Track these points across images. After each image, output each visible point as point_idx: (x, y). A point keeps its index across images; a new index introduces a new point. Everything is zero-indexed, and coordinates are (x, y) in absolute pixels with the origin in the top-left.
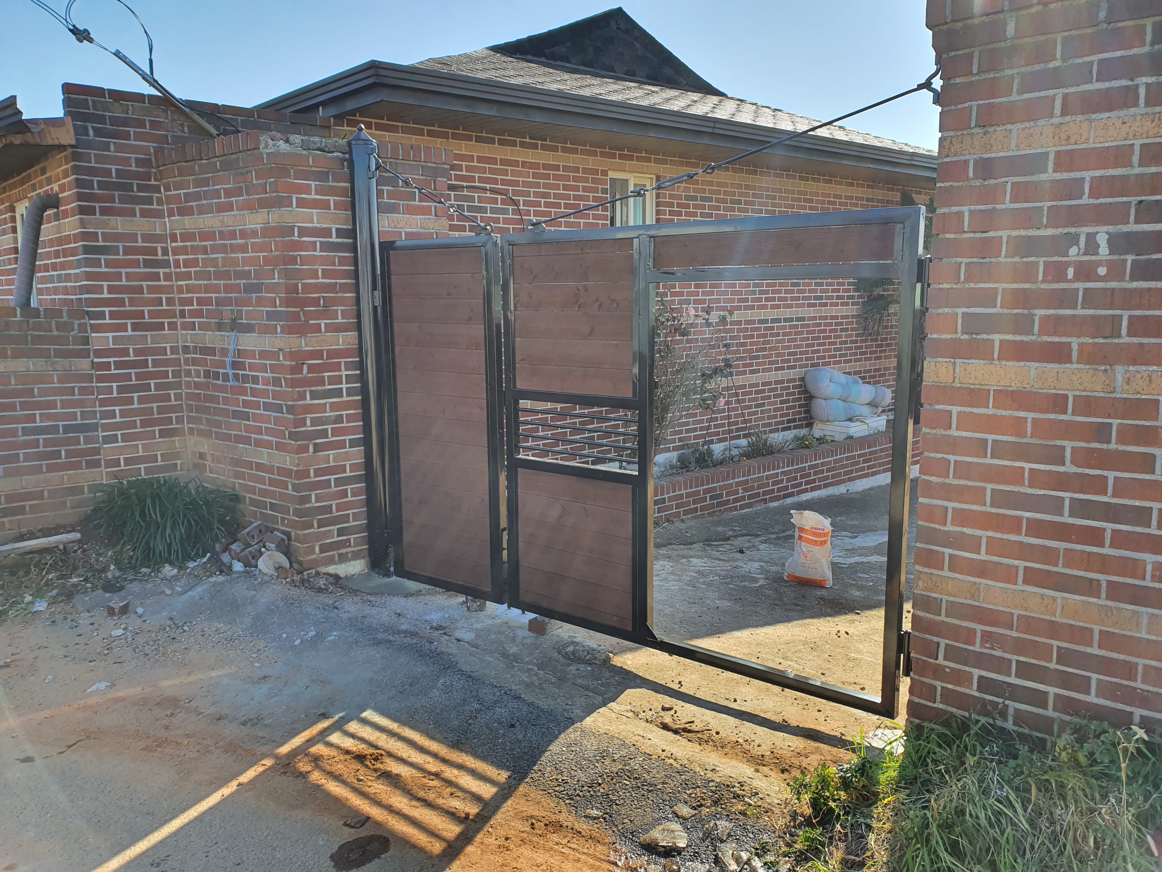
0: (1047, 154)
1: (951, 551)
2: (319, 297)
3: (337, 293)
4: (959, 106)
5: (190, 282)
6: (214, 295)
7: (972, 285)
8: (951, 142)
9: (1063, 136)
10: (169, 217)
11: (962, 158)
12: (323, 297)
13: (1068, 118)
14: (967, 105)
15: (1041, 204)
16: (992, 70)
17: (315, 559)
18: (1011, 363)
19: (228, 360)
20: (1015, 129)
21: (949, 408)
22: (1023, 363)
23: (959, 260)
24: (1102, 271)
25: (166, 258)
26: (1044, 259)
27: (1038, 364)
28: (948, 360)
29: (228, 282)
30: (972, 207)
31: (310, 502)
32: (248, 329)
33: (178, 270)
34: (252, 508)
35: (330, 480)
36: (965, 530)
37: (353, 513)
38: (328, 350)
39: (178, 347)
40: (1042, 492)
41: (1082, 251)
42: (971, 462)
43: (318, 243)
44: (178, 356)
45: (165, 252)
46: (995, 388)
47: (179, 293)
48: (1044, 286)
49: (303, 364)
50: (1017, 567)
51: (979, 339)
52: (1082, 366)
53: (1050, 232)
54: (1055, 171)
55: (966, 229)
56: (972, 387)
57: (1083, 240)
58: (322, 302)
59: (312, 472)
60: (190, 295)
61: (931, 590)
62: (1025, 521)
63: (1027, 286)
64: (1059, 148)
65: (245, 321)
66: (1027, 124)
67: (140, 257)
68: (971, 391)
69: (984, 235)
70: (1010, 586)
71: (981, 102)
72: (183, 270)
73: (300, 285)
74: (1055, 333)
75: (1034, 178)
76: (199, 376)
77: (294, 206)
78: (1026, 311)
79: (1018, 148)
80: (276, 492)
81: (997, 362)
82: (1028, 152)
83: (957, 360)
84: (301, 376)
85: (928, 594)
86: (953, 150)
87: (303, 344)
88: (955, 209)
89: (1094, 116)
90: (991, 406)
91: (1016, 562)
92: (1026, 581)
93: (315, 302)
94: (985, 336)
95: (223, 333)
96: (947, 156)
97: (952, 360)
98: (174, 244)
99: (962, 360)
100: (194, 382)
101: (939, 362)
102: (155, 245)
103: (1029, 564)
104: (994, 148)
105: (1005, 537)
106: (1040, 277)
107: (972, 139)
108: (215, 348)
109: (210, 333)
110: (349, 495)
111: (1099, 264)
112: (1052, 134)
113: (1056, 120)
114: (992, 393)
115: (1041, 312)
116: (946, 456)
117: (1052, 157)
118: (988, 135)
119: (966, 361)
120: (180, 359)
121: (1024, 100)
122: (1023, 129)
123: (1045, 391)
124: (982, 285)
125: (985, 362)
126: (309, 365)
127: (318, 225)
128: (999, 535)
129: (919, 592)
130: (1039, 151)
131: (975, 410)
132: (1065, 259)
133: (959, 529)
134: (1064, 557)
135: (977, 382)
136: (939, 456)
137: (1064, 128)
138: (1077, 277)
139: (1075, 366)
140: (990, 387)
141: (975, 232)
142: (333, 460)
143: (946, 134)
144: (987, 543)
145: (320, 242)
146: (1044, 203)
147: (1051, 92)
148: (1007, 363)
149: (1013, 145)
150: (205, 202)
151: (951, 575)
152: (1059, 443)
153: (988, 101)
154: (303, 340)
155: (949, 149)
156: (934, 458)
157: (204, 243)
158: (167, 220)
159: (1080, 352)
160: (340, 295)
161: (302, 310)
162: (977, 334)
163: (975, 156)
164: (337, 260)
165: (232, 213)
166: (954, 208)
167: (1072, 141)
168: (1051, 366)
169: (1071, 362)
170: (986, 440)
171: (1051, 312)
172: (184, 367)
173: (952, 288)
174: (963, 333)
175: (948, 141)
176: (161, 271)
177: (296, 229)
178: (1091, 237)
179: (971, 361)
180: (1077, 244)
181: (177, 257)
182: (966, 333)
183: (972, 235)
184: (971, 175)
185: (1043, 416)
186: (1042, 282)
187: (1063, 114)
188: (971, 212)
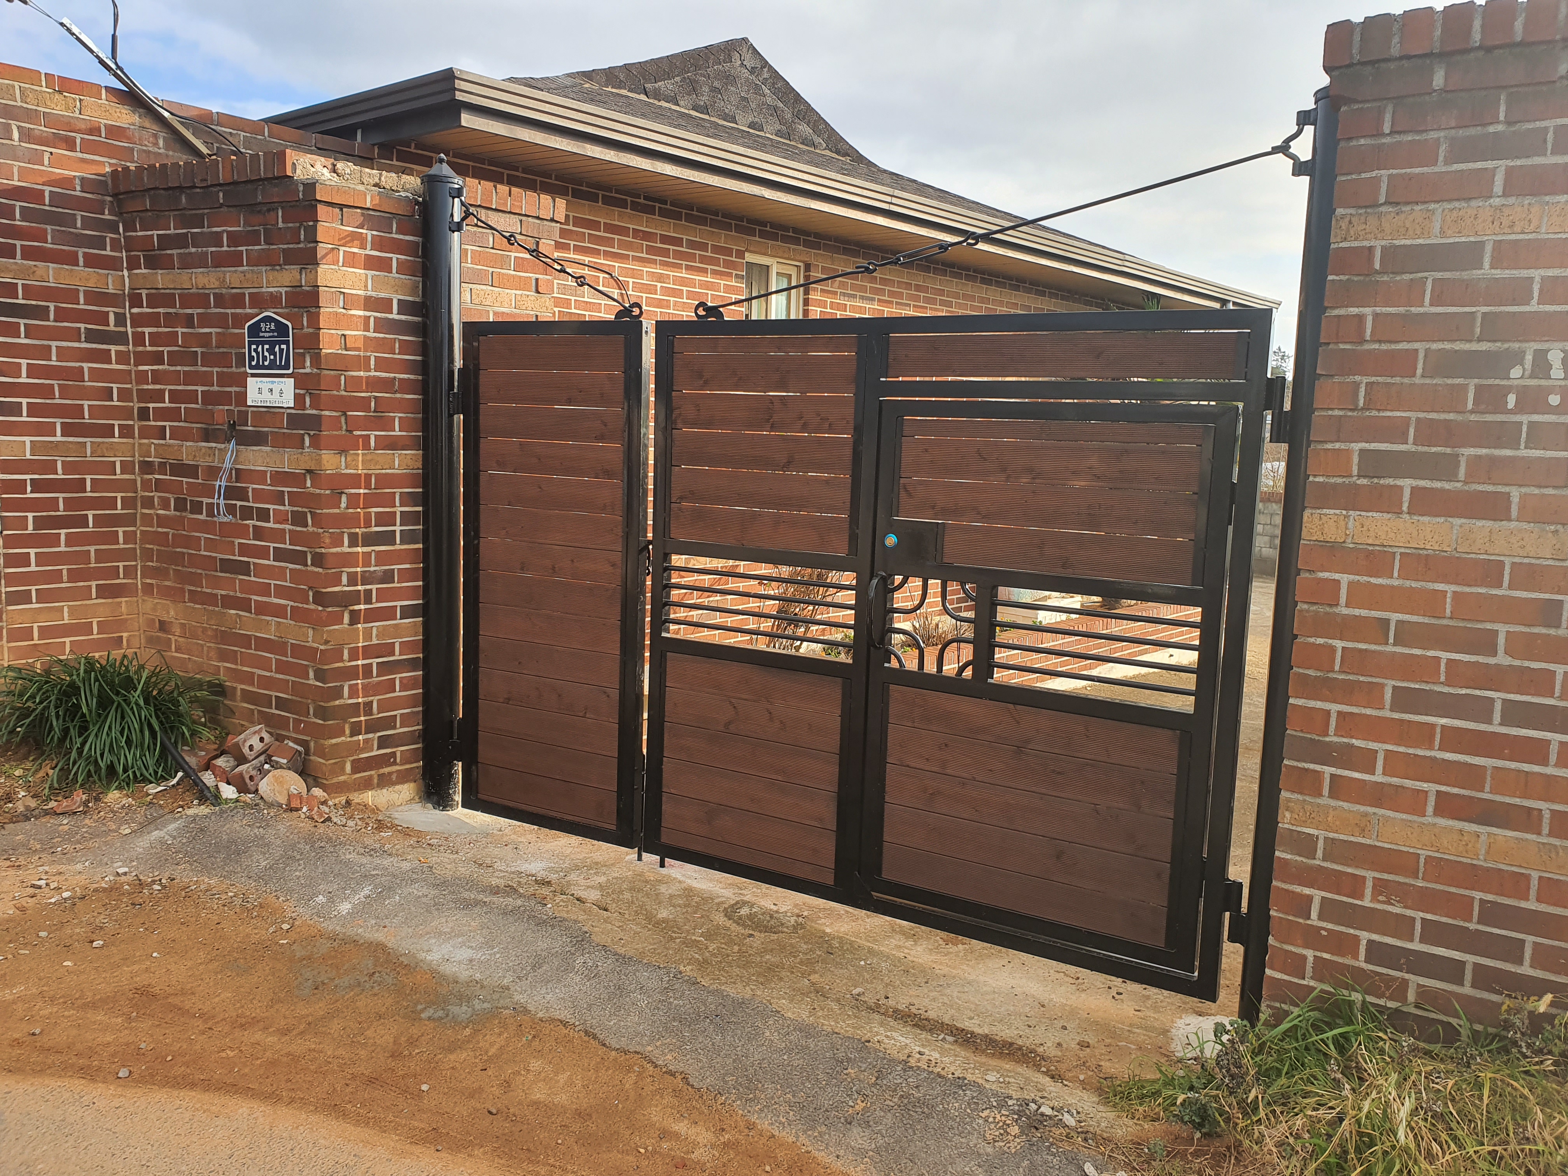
0: (1482, 244)
1: (1333, 770)
2: (370, 397)
3: (395, 392)
4: (1363, 175)
5: (160, 367)
6: (200, 389)
7: (1374, 413)
8: (1350, 222)
9: (1506, 222)
10: (129, 269)
11: (1366, 244)
12: (375, 397)
13: (1511, 200)
14: (1374, 174)
15: (1474, 309)
16: (1411, 132)
17: (344, 782)
18: (1426, 519)
19: (221, 483)
20: (1440, 210)
21: (1337, 576)
22: (1442, 520)
23: (1358, 378)
24: (1554, 400)
25: (122, 329)
26: (1476, 380)
27: (1463, 520)
28: (1338, 512)
29: (225, 370)
30: (1378, 310)
31: (341, 697)
32: (257, 439)
33: (141, 349)
34: (246, 705)
35: (371, 664)
36: (1354, 741)
37: (402, 715)
38: (376, 475)
39: (133, 462)
40: (1464, 691)
41: (1527, 373)
42: (1366, 650)
43: (372, 320)
44: (132, 477)
45: (120, 320)
46: (1403, 550)
47: (138, 383)
48: (1473, 417)
49: (342, 493)
50: (1427, 792)
51: (1383, 486)
52: (1525, 525)
53: (1484, 346)
54: (1492, 268)
55: (1368, 338)
56: (1371, 548)
57: (1529, 358)
58: (373, 404)
59: (346, 652)
60: (158, 387)
61: (1301, 822)
62: (1438, 730)
63: (1451, 416)
64: (1499, 238)
65: (250, 428)
66: (1457, 204)
67: (82, 326)
68: (1369, 555)
69: (1393, 347)
70: (1415, 818)
71: (1395, 172)
72: (149, 349)
73: (343, 378)
74: (1489, 481)
75: (1465, 275)
76: (166, 507)
77: (341, 264)
78: (1448, 450)
79: (1443, 234)
80: (288, 681)
81: (1407, 517)
82: (1457, 240)
83: (1351, 512)
84: (337, 511)
85: (1297, 827)
86: (1352, 233)
87: (343, 464)
88: (1354, 311)
89: (1547, 199)
90: (1396, 574)
91: (1425, 786)
92: (1438, 812)
93: (364, 404)
94: (1390, 481)
95: (214, 445)
96: (1346, 240)
97: (1344, 512)
98: (135, 310)
99: (1358, 513)
100: (157, 515)
101: (1326, 515)
102: (106, 309)
103: (1443, 788)
104: (1410, 232)
105: (1411, 751)
106: (1470, 406)
107: (1380, 219)
108: (197, 466)
109: (191, 444)
110: (398, 688)
111: (1550, 390)
112: (1491, 219)
113: (1496, 201)
114: (1398, 557)
115: (1468, 452)
116: (1330, 641)
117: (1489, 248)
118: (1403, 216)
119: (1363, 513)
120: (135, 480)
121: (1456, 172)
122: (1451, 210)
123: (1473, 556)
124: (1389, 414)
125: (1390, 515)
126: (349, 496)
127: (374, 294)
128: (1401, 749)
129: (1286, 826)
130: (1472, 239)
131: (1373, 580)
132: (1504, 382)
133: (1345, 740)
134: (1493, 779)
135: (1379, 542)
137: (1507, 211)
138: (1520, 408)
139: (1513, 525)
140: (1395, 550)
141: (1380, 342)
142: (377, 636)
144: (1385, 759)
145: (375, 318)
146: (1478, 308)
147: (1490, 164)
148: (1421, 518)
149: (1437, 230)
150: (193, 250)
151: (1333, 803)
152: (1489, 626)
153: (1404, 171)
154: (343, 459)
155: (1348, 230)
156: (1314, 644)
157: (189, 311)
158: (126, 273)
159: (1522, 507)
160: (398, 395)
161: (345, 414)
162: (1379, 478)
163: (1384, 243)
164: (397, 345)
165: (240, 269)
166: (1352, 309)
167: (1517, 229)
168: (1480, 523)
169: (1509, 520)
170: (1387, 622)
171: (1483, 452)
172: (141, 493)
173: (1346, 416)
174: (1359, 476)
175: (1347, 220)
176: (113, 348)
177: (340, 297)
178: (1541, 357)
179: (1370, 514)
180: (1522, 365)
181: (140, 330)
182: (1364, 477)
183: (1376, 346)
184: (1377, 266)
185: (1467, 589)
186: (1472, 412)
187: (1505, 195)
188: (1376, 316)
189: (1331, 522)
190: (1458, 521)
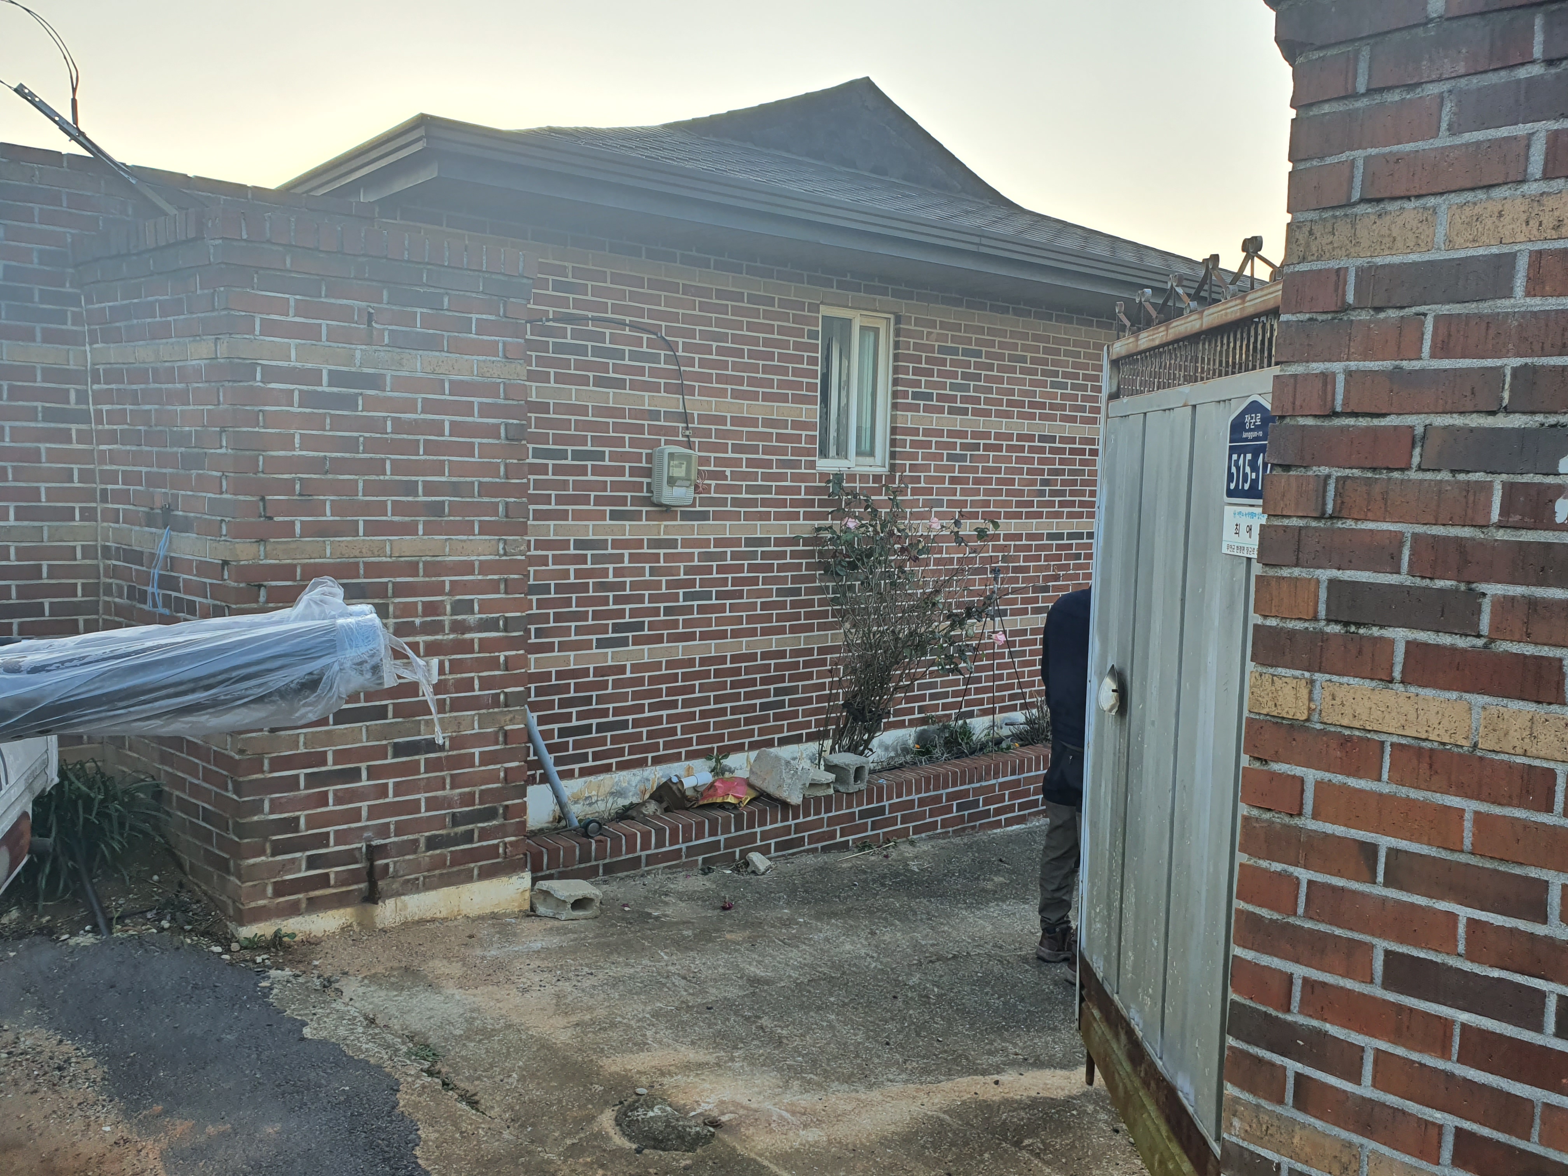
0: (1513, 256)
1: (1299, 1067)
2: (294, 480)
3: (326, 473)
4: (1329, 160)
5: (115, 446)
6: (144, 469)
7: (1350, 524)
8: (1311, 233)
9: (1548, 220)
10: (91, 344)
11: (1334, 264)
12: (300, 479)
13: (1559, 185)
14: (1343, 157)
15: (1498, 362)
16: (1397, 87)
17: (265, 906)
18: (1429, 692)
19: (156, 572)
20: (1444, 207)
21: (1297, 771)
22: (1454, 695)
23: (1324, 470)
25: (84, 407)
26: (1504, 477)
27: (1487, 699)
28: (1298, 673)
29: (162, 449)
30: (1353, 365)
31: (262, 811)
32: (186, 525)
33: (100, 427)
34: (179, 813)
35: (297, 776)
36: (1328, 1027)
37: (336, 832)
38: (304, 566)
39: (96, 546)
40: (1496, 973)
42: (1343, 889)
43: (296, 394)
44: (94, 562)
45: (82, 397)
46: (1395, 739)
47: (100, 464)
48: (1501, 535)
49: (260, 586)
50: (1441, 1127)
51: (1362, 637)
53: (1517, 421)
54: (1528, 294)
55: (1339, 409)
56: (1347, 732)
58: (298, 487)
59: (266, 762)
60: (114, 467)
61: (1258, 1141)
62: (1457, 1031)
63: (1466, 532)
64: (1539, 246)
65: (181, 513)
66: (1470, 196)
67: (39, 404)
68: (1345, 742)
69: (1376, 422)
70: (1424, 1164)
71: (1373, 151)
72: (107, 427)
73: (261, 458)
74: (1528, 637)
75: (1485, 307)
76: (121, 596)
77: (257, 332)
78: (1464, 586)
79: (1450, 242)
80: (210, 791)
81: (1400, 688)
82: (1471, 253)
83: (1317, 676)
84: (254, 605)
85: (1252, 1147)
86: (1314, 249)
87: (262, 553)
88: (1317, 367)
90: (1385, 776)
91: (1438, 1116)
93: (287, 487)
94: (1375, 631)
95: (153, 530)
96: (1303, 259)
97: (1307, 674)
98: (95, 387)
99: (1328, 677)
100: (115, 603)
101: (1280, 677)
102: (67, 386)
103: (1467, 1125)
104: (1399, 244)
105: (1415, 1056)
106: (1495, 516)
107: (1353, 225)
108: (142, 553)
109: (137, 528)
110: (331, 801)
112: (1524, 217)
113: (1533, 188)
114: (1388, 749)
115: (1494, 589)
116: (1291, 869)
117: (1522, 264)
118: (1387, 219)
119: (1335, 678)
120: (98, 566)
121: (1467, 145)
122: (1461, 206)
123: (1505, 757)
124: (1371, 525)
125: (1374, 684)
126: (270, 589)
127: (299, 365)
128: (1400, 1051)
129: (1234, 1139)
130: (1495, 250)
131: (1353, 782)
132: (1550, 480)
133: (1315, 1023)
134: (1543, 1122)
135: (1356, 724)
136: (1277, 867)
137: (1549, 203)
140: (1383, 737)
141: (1355, 415)
142: (305, 743)
143: (1301, 217)
144: (1376, 1062)
145: (300, 391)
146: (1504, 361)
147: (1521, 130)
148: (1422, 691)
149: (1440, 237)
150: (135, 321)
151: (1301, 1117)
152: (1533, 873)
153: (1387, 149)
154: (262, 548)
155: (1308, 245)
156: (1265, 871)
157: (134, 387)
158: (88, 348)
160: (330, 476)
161: (263, 499)
162: (1358, 625)
163: (1359, 262)
164: (328, 421)
165: (170, 340)
166: (1314, 365)
168: (1515, 705)
170: (1375, 847)
171: (1518, 590)
172: (104, 580)
173: (1307, 527)
174: (1329, 621)
175: (1306, 230)
176: (74, 427)
177: (259, 369)
179: (1345, 679)
181: (99, 407)
182: (1337, 622)
183: (1351, 421)
184: (1350, 298)
185: (1497, 810)
186: (1500, 526)
187: (1547, 176)
188: (1349, 374)
189: (1288, 690)
190: (1480, 700)
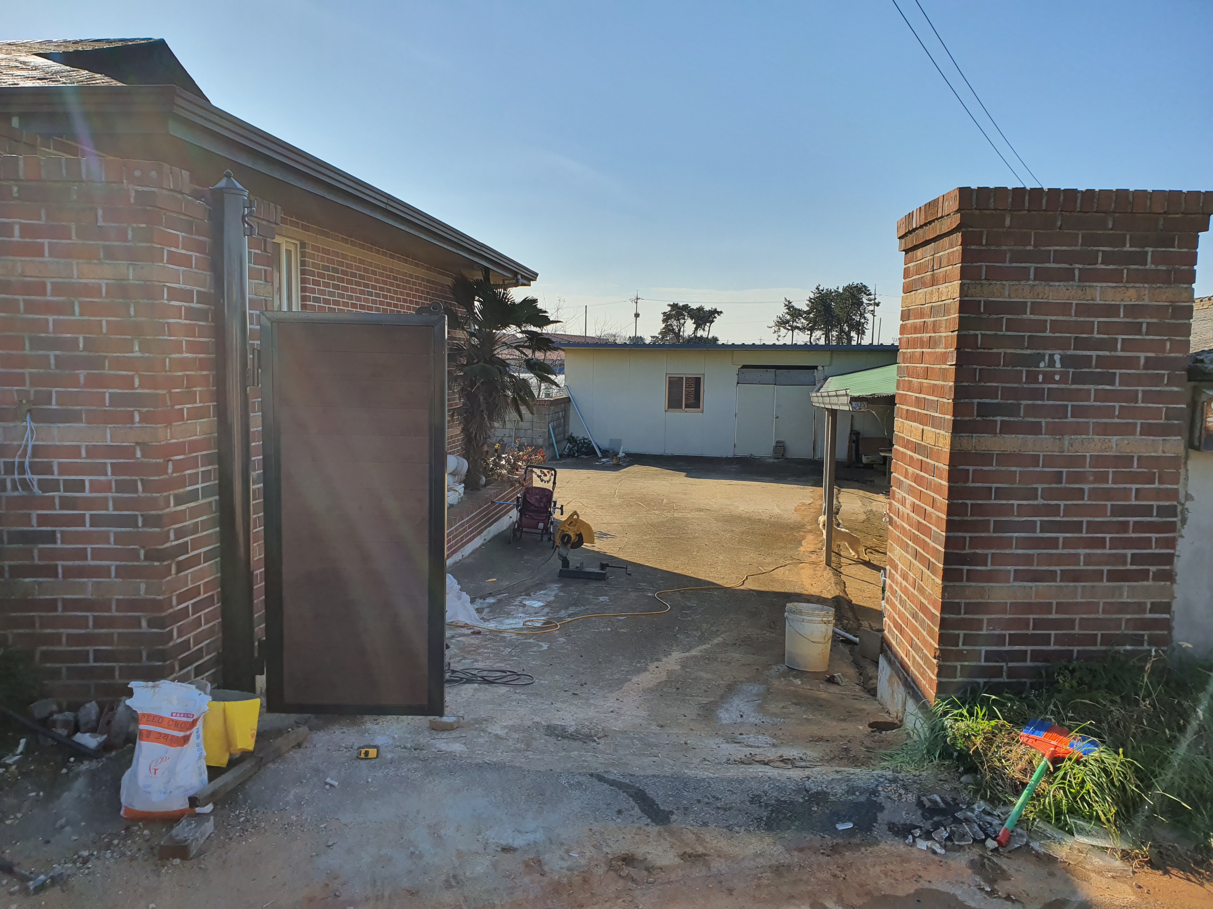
0: (1027, 302)
1: (968, 567)
2: (183, 376)
3: (197, 370)
4: (973, 265)
7: (982, 384)
8: (968, 287)
9: (1035, 293)
11: (976, 299)
12: (186, 376)
13: (1037, 282)
14: (979, 264)
15: (1023, 334)
16: (995, 245)
18: (1007, 436)
20: (1008, 284)
21: (967, 467)
22: (1014, 436)
23: (974, 367)
24: (1057, 378)
26: (1026, 368)
27: (1023, 436)
28: (969, 435)
29: (13, 352)
30: (983, 332)
31: (173, 638)
32: (65, 417)
35: (188, 606)
36: (977, 551)
37: (206, 645)
38: (188, 443)
40: (1024, 519)
41: (1047, 365)
42: (982, 504)
43: (183, 309)
46: (997, 452)
48: (1025, 386)
49: (168, 461)
50: (1010, 571)
51: (988, 420)
52: (1047, 436)
53: (1028, 352)
54: (1031, 314)
55: (978, 346)
56: (983, 452)
57: (1047, 357)
58: (185, 381)
59: (174, 599)
61: (955, 597)
62: (1015, 540)
64: (1033, 300)
65: (57, 407)
66: (1014, 283)
68: (982, 455)
69: (990, 351)
70: (1005, 584)
71: (988, 264)
74: (1033, 416)
75: (1019, 317)
77: (165, 261)
78: (1016, 402)
79: (1009, 296)
81: (999, 436)
82: (1016, 300)
83: (974, 435)
84: (166, 476)
85: (953, 600)
86: (970, 293)
87: (169, 435)
88: (972, 332)
89: (1051, 283)
90: (994, 464)
91: (1010, 568)
92: (1015, 580)
93: (180, 382)
94: (991, 418)
96: (966, 296)
97: (971, 435)
99: (977, 435)
101: (962, 436)
103: (1017, 568)
104: (995, 294)
105: (1003, 552)
106: (1024, 380)
107: (982, 286)
110: (203, 623)
111: (1055, 373)
112: (1029, 291)
113: (1031, 282)
114: (995, 456)
115: (1024, 402)
116: (966, 501)
117: (1029, 305)
118: (992, 286)
119: (980, 435)
121: (1014, 267)
122: (1013, 285)
123: (1027, 453)
124: (989, 384)
125: (992, 435)
126: (174, 462)
127: (183, 286)
128: (999, 551)
129: (946, 600)
130: (1023, 300)
131: (984, 468)
132: (1037, 369)
133: (973, 551)
134: (1037, 559)
135: (986, 449)
136: (960, 501)
137: (1035, 287)
138: (1044, 381)
139: (1043, 436)
140: (994, 452)
141: (984, 349)
142: (191, 580)
143: (965, 281)
144: (992, 558)
145: (185, 307)
146: (1026, 333)
147: (1029, 265)
148: (1005, 436)
149: (1007, 294)
151: (968, 584)
152: (1034, 486)
153: (992, 264)
154: (169, 431)
155: (967, 291)
156: (957, 503)
159: (1046, 427)
160: (198, 373)
161: (169, 392)
162: (986, 417)
163: (984, 299)
164: (197, 330)
165: (42, 259)
166: (970, 331)
167: (1040, 297)
168: (1030, 437)
169: (1041, 434)
170: (991, 488)
171: (1030, 402)
173: (970, 386)
174: (978, 416)
175: (966, 286)
177: (165, 290)
178: (1051, 356)
179: (983, 435)
180: (1044, 361)
182: (980, 416)
183: (982, 350)
184: (982, 310)
185: (1025, 469)
186: (1025, 383)
187: (1035, 280)
188: (982, 335)
189: (965, 441)
190: (1020, 436)
